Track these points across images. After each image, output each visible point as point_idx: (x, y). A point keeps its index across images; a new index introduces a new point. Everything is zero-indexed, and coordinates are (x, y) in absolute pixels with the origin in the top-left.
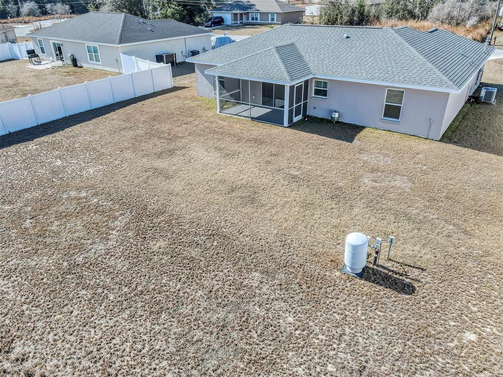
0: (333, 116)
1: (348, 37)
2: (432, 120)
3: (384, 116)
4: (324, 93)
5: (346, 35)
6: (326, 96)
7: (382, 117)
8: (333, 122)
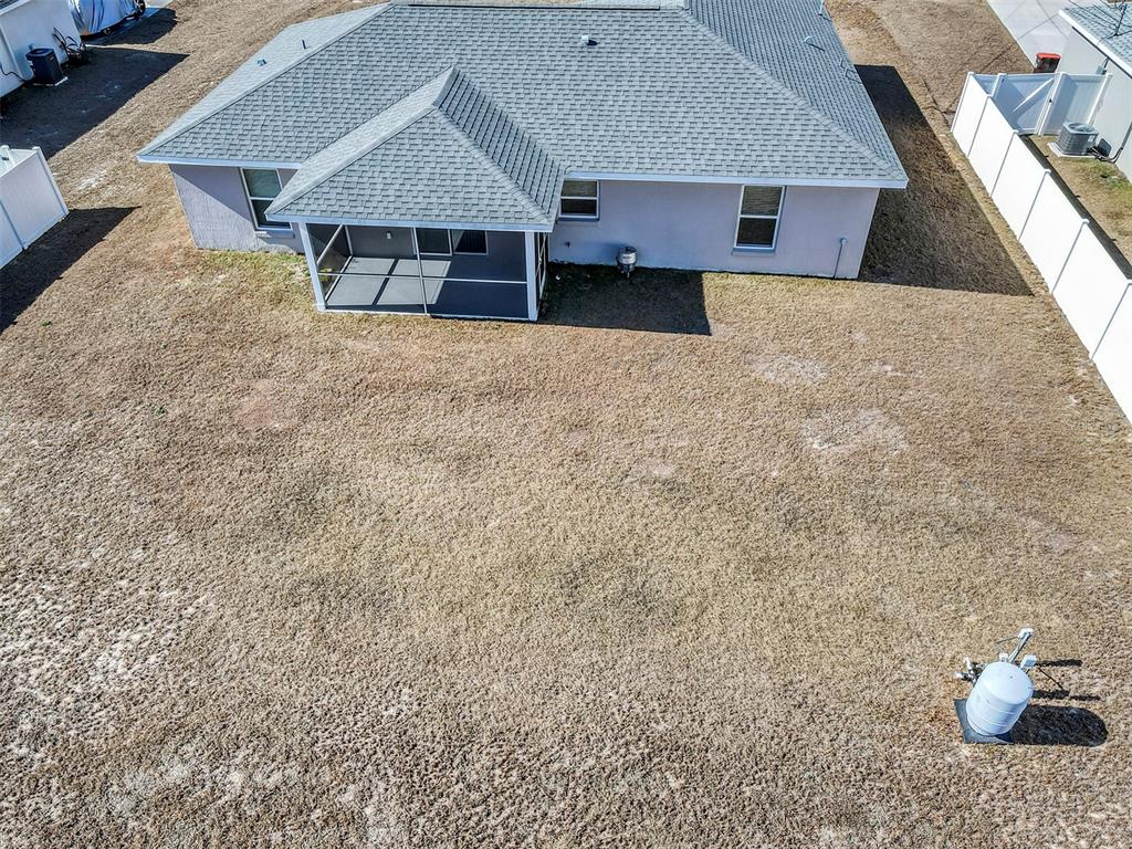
0: (624, 262)
1: (592, 43)
2: (844, 242)
3: (738, 243)
4: (590, 208)
5: (586, 38)
6: (595, 213)
7: (735, 246)
8: (625, 274)
